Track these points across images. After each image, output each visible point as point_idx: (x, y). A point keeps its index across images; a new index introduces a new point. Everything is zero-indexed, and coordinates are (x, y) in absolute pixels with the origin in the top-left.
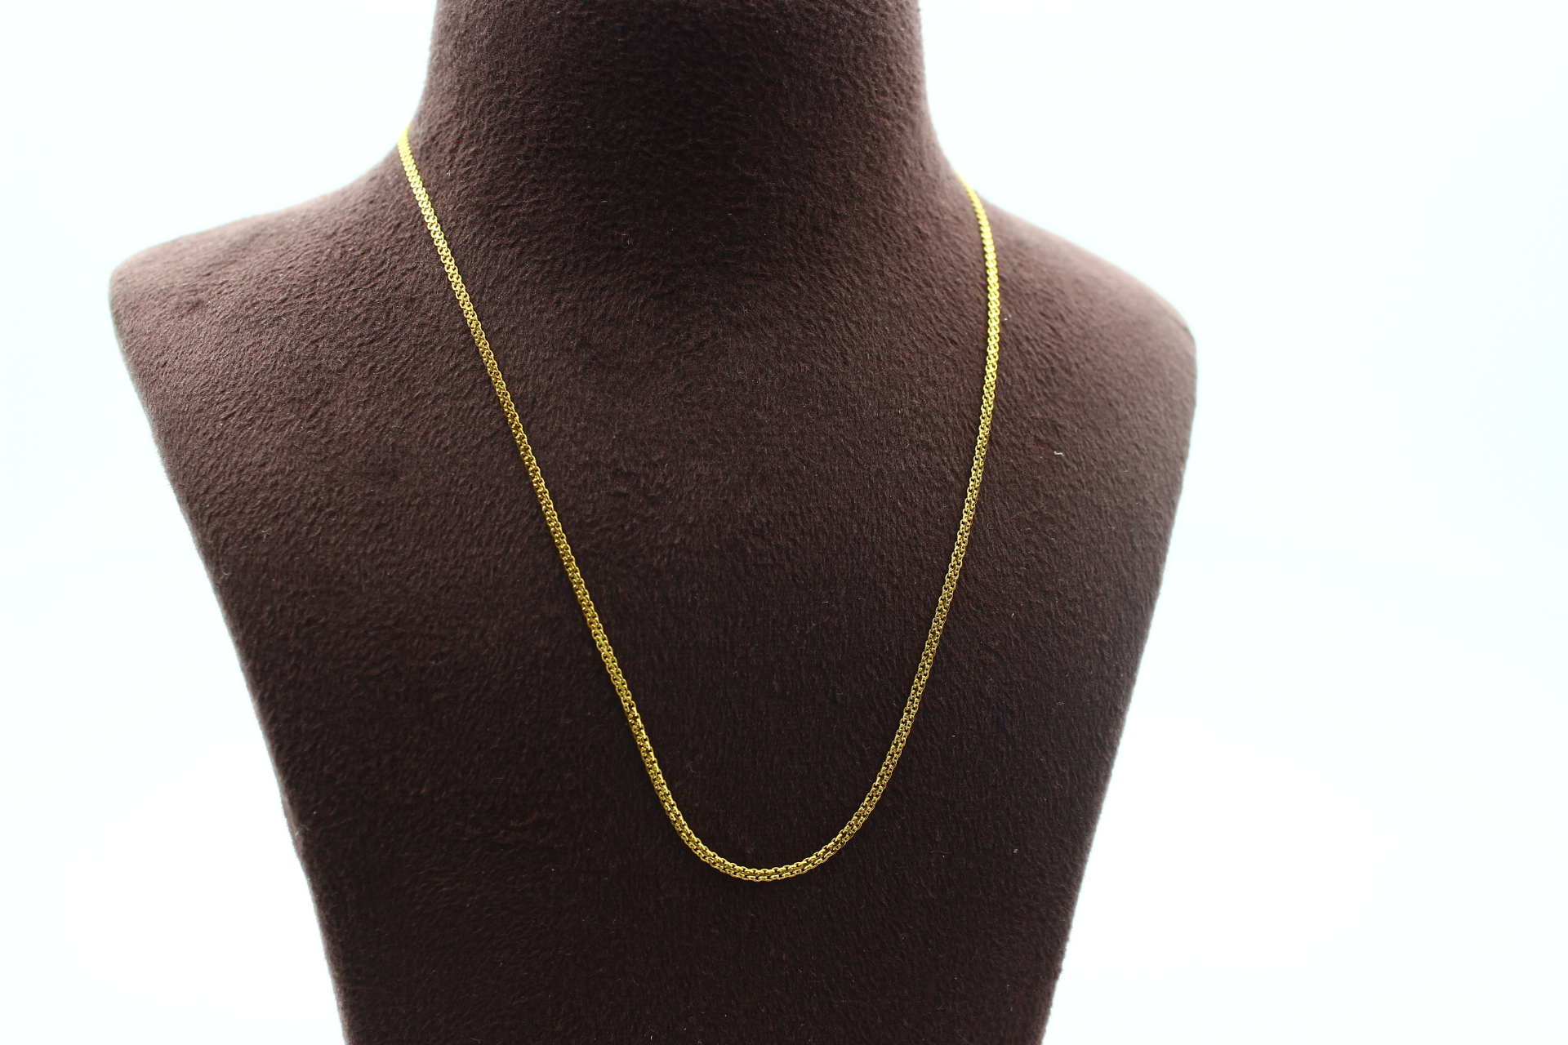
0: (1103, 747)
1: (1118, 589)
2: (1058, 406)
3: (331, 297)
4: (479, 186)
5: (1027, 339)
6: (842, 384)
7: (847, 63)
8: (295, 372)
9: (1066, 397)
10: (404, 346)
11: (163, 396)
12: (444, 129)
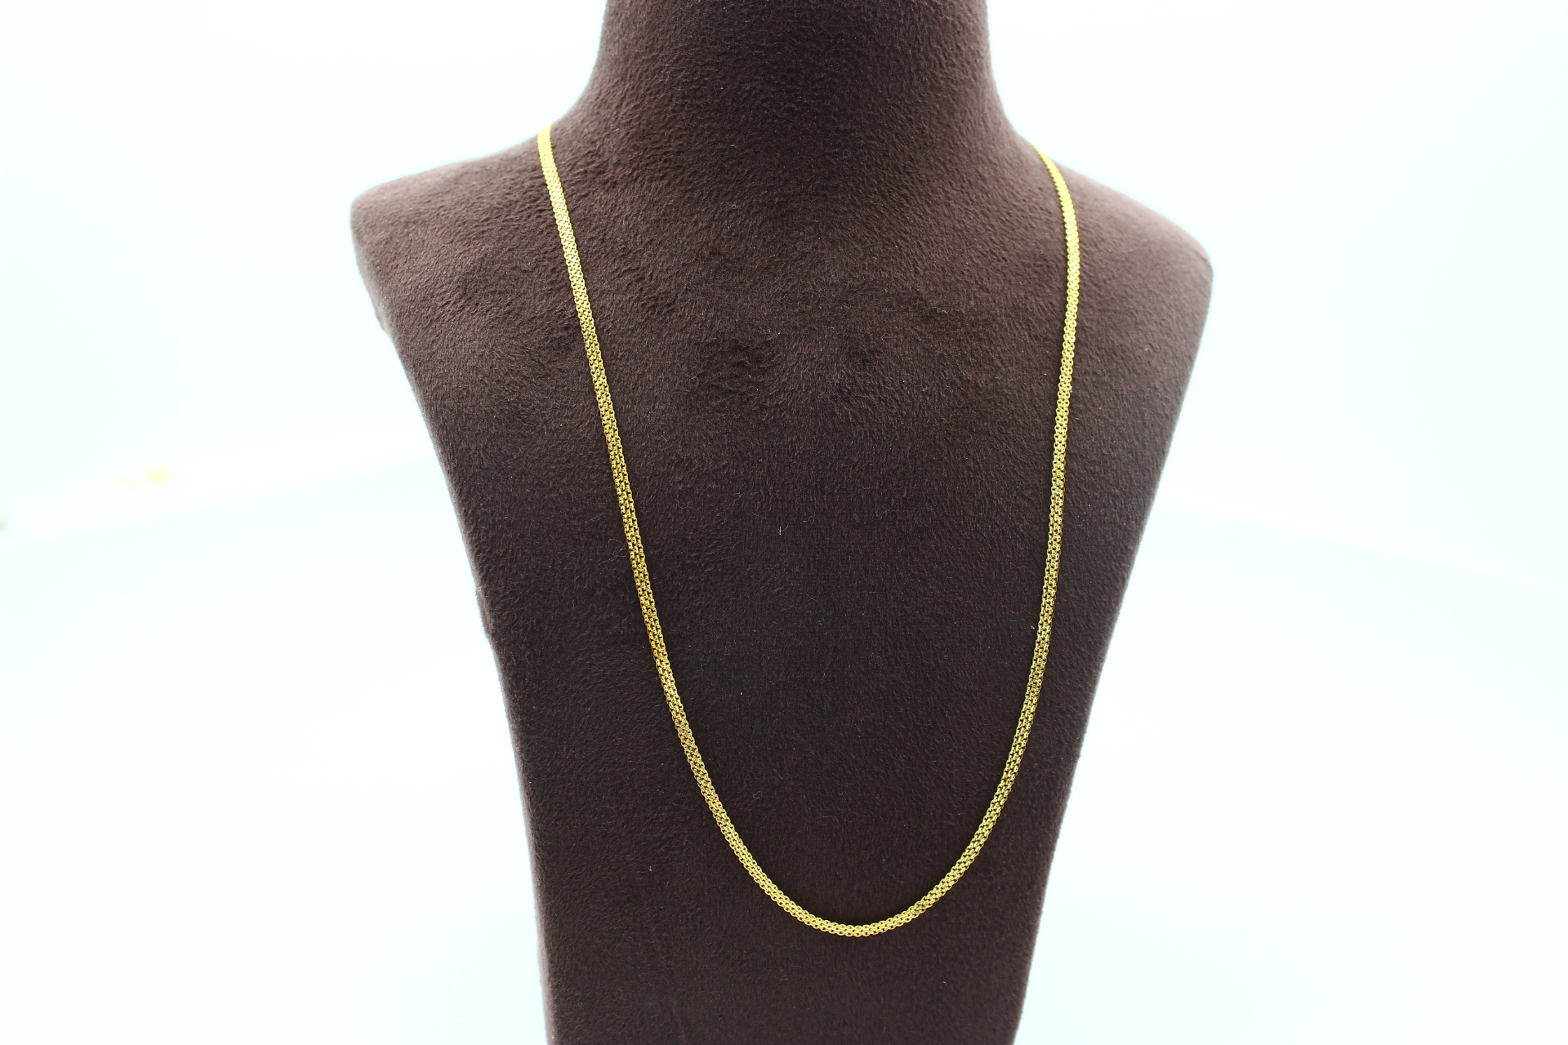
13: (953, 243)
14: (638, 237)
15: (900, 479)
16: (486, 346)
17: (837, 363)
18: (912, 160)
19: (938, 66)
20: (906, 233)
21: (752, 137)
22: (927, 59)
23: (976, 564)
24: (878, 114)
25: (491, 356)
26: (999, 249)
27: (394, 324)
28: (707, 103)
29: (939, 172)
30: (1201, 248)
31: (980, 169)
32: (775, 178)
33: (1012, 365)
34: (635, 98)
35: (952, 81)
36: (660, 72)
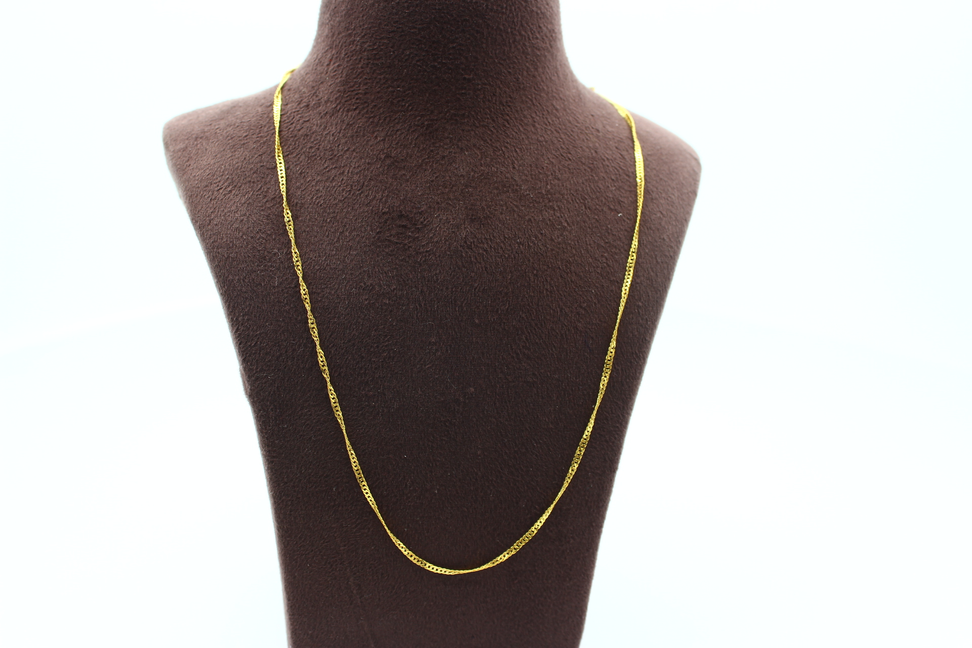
0: (639, 357)
1: (648, 281)
2: (621, 192)
3: (268, 135)
4: (340, 81)
5: (608, 159)
6: (512, 178)
7: (517, 23)
8: (251, 169)
9: (626, 188)
10: (303, 157)
11: (188, 180)
12: (324, 55)
13: (537, 150)
14: (340, 146)
15: (504, 297)
16: (245, 215)
17: (465, 225)
18: (511, 98)
19: (527, 39)
20: (507, 143)
21: (410, 84)
22: (520, 34)
23: (552, 350)
24: (489, 69)
25: (248, 221)
26: (566, 153)
27: (187, 201)
28: (383, 63)
29: (529, 105)
30: (694, 152)
31: (554, 103)
32: (425, 109)
33: (574, 225)
34: (338, 59)
35: (536, 48)
36: (353, 43)
